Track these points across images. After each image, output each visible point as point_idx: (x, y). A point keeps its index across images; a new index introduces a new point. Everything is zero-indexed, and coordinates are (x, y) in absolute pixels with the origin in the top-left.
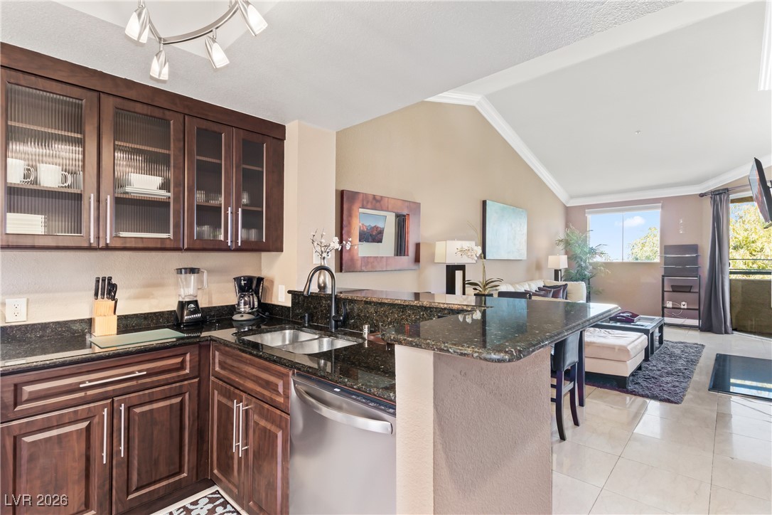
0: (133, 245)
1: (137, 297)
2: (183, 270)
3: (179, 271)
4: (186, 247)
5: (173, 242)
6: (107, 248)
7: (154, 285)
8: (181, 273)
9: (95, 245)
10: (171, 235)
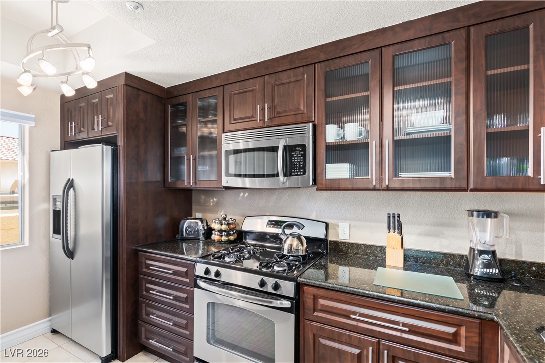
0: (411, 186)
1: (427, 234)
2: (475, 213)
3: (471, 212)
4: (471, 186)
5: (454, 182)
6: (388, 189)
7: (444, 225)
8: (472, 215)
9: (378, 186)
10: (452, 174)
